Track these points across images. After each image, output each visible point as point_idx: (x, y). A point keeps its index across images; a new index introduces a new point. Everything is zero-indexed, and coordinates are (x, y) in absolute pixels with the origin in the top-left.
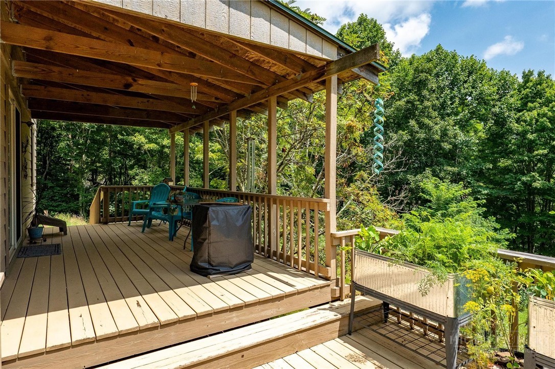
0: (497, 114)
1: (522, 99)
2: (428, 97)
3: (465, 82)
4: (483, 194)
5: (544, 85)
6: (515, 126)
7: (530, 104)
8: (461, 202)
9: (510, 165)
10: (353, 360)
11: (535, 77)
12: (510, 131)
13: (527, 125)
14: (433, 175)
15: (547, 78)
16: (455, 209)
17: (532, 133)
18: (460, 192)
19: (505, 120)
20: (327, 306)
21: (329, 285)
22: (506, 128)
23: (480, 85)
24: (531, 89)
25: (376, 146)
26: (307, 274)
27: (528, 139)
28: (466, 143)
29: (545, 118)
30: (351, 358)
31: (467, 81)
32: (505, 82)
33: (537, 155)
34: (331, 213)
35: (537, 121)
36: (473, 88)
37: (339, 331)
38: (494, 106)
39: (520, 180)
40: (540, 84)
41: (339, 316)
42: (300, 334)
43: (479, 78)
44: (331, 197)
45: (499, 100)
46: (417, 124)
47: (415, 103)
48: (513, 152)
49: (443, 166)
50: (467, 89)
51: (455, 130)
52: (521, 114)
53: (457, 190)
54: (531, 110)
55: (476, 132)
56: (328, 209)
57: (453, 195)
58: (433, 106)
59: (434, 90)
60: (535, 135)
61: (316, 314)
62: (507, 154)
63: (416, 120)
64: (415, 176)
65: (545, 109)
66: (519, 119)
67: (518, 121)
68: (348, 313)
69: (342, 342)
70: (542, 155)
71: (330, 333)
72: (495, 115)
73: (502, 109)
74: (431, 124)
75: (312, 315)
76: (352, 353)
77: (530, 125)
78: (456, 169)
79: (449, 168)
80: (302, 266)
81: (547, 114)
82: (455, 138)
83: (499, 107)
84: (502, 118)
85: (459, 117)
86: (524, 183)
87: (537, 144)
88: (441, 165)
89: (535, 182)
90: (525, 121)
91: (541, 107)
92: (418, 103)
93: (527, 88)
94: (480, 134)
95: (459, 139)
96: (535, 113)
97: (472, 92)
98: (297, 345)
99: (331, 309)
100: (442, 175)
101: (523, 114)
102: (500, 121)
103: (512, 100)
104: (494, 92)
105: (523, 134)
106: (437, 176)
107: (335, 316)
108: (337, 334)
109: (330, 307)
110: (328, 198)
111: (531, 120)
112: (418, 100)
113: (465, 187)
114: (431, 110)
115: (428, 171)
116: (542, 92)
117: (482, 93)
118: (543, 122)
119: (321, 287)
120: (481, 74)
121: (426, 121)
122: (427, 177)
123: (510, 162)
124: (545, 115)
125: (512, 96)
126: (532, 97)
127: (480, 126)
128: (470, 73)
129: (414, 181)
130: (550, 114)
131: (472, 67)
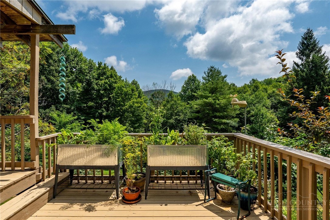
0: (88, 80)
1: (98, 74)
2: (53, 64)
3: (73, 60)
4: (82, 119)
5: (107, 70)
6: (96, 87)
7: (101, 77)
8: (73, 124)
9: (93, 105)
10: (65, 208)
11: (103, 65)
12: (93, 89)
13: (100, 87)
14: (56, 110)
15: (107, 67)
16: (70, 127)
17: (102, 91)
18: (72, 118)
19: (91, 83)
20: (36, 187)
21: (34, 173)
22: (92, 87)
23: (80, 64)
24: (101, 70)
25: (61, 84)
26: (13, 171)
27: (101, 93)
28: (74, 93)
29: (107, 85)
30: (64, 208)
31: (74, 60)
32: (91, 65)
33: (104, 101)
34: (35, 125)
35: (104, 85)
36: (77, 64)
37: (48, 198)
38: (87, 76)
39: (97, 112)
40: (105, 69)
41: (48, 189)
42: (25, 209)
43: (80, 60)
44: (35, 115)
45: (89, 73)
46: (46, 79)
47: (45, 66)
48: (94, 99)
49: (62, 104)
50: (74, 64)
51: (68, 85)
52: (97, 81)
53: (70, 117)
54: (101, 80)
55: (77, 87)
56: (34, 122)
57: (69, 120)
58: (56, 70)
59: (56, 61)
60: (103, 91)
61: (30, 193)
62: (92, 100)
63: (45, 76)
64: (45, 110)
65: (107, 80)
66: (97, 83)
67: (97, 84)
68: (53, 185)
69: (52, 204)
70: (106, 101)
71: (43, 202)
72: (87, 79)
73: (90, 78)
74: (55, 80)
75: (28, 195)
76: (62, 206)
77: (101, 86)
78: (69, 106)
79: (65, 106)
80: (5, 167)
81: (107, 83)
82: (68, 89)
83: (89, 76)
84: (90, 82)
85: (70, 79)
86: (99, 113)
87: (104, 96)
88: (60, 103)
89: (103, 113)
90: (99, 85)
91: (105, 79)
92: (47, 66)
93: (100, 70)
94: (79, 89)
95: (70, 90)
96: (103, 81)
97: (76, 67)
98: (23, 217)
99: (39, 187)
100: (61, 109)
101: (99, 82)
102: (89, 83)
103: (94, 74)
104: (87, 69)
105: (98, 91)
106: (59, 110)
107: (45, 189)
108: (47, 200)
109: (38, 187)
110: (34, 114)
111: (102, 84)
112: (47, 65)
113: (74, 116)
114: (54, 72)
115: (53, 107)
116: (106, 73)
117: (81, 68)
118: (106, 86)
119: (30, 176)
120: (80, 58)
121: (52, 78)
122: (53, 111)
123: (93, 104)
124: (106, 83)
125: (94, 72)
126: (102, 74)
127: (79, 85)
128: (75, 57)
129: (44, 113)
130: (109, 83)
131: (76, 53)
